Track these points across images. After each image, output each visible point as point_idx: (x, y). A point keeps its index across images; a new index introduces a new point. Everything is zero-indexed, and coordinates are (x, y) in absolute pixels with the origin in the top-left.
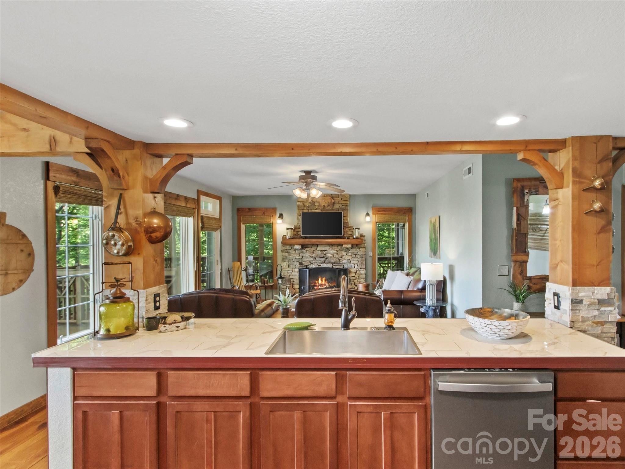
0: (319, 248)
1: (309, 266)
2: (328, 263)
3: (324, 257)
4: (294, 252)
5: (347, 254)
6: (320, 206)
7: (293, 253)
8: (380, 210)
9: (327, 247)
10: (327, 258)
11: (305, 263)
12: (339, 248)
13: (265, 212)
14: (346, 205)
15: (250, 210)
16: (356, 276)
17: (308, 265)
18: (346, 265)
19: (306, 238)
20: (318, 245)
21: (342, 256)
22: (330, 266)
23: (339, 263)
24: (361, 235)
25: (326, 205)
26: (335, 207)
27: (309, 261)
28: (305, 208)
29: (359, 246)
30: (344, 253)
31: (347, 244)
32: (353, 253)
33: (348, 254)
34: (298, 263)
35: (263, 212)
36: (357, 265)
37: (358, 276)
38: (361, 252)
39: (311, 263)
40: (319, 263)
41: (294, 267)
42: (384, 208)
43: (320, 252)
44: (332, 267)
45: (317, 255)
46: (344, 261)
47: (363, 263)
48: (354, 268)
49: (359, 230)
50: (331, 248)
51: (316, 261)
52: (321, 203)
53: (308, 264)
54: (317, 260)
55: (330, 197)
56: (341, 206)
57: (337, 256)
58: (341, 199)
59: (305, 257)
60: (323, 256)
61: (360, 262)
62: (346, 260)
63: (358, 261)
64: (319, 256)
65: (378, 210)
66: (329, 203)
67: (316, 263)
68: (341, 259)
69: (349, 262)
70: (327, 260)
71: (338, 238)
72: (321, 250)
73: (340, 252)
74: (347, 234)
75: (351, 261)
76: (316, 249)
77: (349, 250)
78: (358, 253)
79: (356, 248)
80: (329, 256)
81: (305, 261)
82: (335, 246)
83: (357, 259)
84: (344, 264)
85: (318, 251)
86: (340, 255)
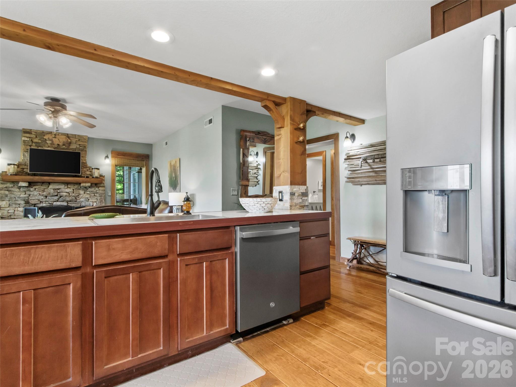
0: (51, 186)
1: (38, 205)
2: (62, 201)
3: (57, 196)
5: (84, 193)
6: (54, 144)
7: (16, 191)
8: (120, 154)
9: (62, 185)
10: (61, 197)
11: (33, 202)
12: (76, 187)
14: (84, 146)
17: (37, 204)
18: (84, 203)
19: (35, 175)
20: (49, 183)
21: (80, 194)
22: (65, 204)
23: (76, 201)
24: (101, 176)
25: (61, 144)
26: (71, 147)
27: (39, 200)
28: (34, 144)
29: (99, 185)
30: (82, 192)
31: (86, 182)
32: (92, 191)
33: (86, 193)
34: (22, 202)
36: (95, 203)
38: (100, 191)
39: (41, 202)
40: (51, 202)
41: (17, 206)
42: (123, 153)
43: (52, 190)
44: (68, 205)
45: (49, 194)
46: (82, 200)
47: (102, 201)
49: (98, 171)
50: (66, 187)
51: (47, 200)
52: (54, 140)
53: (37, 203)
54: (48, 199)
55: (66, 137)
56: (78, 146)
57: (73, 195)
58: (78, 140)
59: (33, 195)
60: (56, 194)
61: (99, 200)
62: (84, 198)
63: (97, 199)
64: (51, 194)
65: (118, 154)
66: (64, 142)
67: (48, 201)
68: (78, 197)
69: (88, 200)
70: (62, 199)
71: (76, 176)
72: (53, 188)
73: (77, 191)
74: (86, 173)
75: (89, 199)
76: (47, 187)
77: (87, 189)
78: (97, 192)
79: (95, 187)
80: (63, 195)
81: (33, 200)
82: (71, 185)
83: (96, 198)
84: (82, 202)
85: (50, 189)
86: (77, 194)
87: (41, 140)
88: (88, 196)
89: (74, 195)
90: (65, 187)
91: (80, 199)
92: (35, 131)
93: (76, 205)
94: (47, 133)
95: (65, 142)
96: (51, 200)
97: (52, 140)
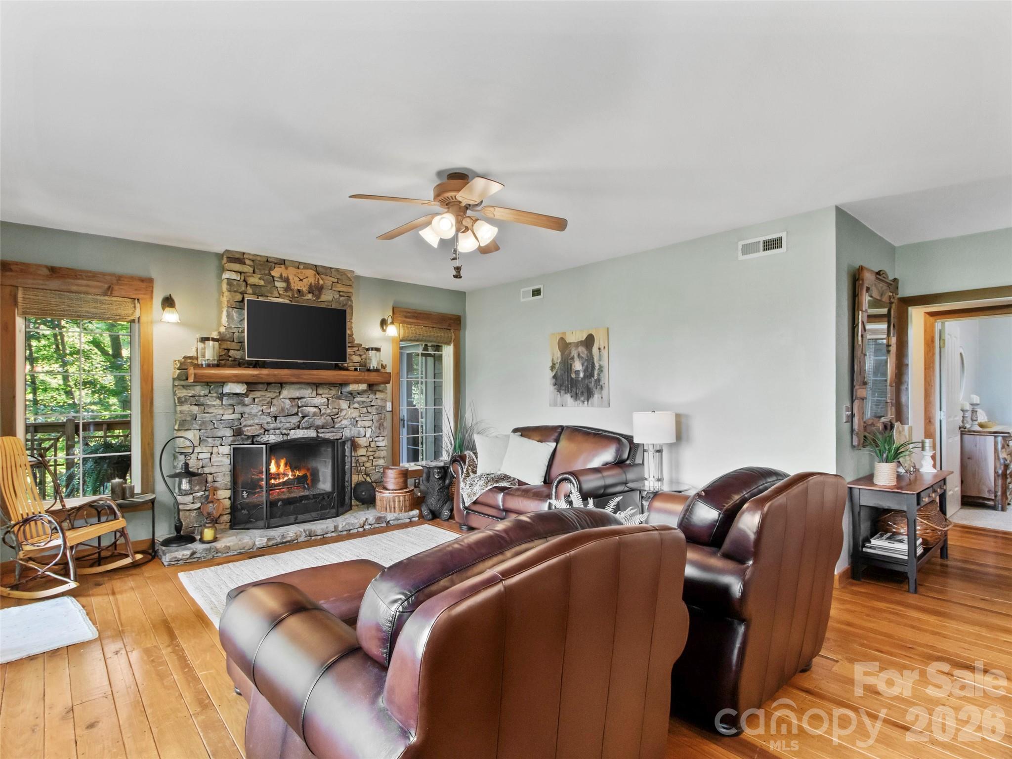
0: (286, 393)
1: (259, 439)
2: (307, 428)
3: (297, 414)
4: (218, 402)
5: (349, 407)
6: (291, 290)
7: (214, 406)
8: (409, 314)
9: (306, 389)
10: (303, 417)
11: (249, 431)
12: (333, 392)
13: (116, 287)
14: (348, 294)
16: (369, 454)
17: (258, 436)
18: (348, 431)
19: (260, 365)
20: (281, 385)
21: (340, 410)
22: (312, 433)
23: (333, 427)
24: (382, 365)
25: (304, 290)
26: (324, 297)
27: (261, 425)
28: (249, 290)
29: (375, 388)
30: (344, 404)
31: (357, 382)
32: (363, 402)
33: (352, 407)
34: (228, 433)
35: (106, 286)
36: (370, 430)
37: (373, 453)
38: (379, 401)
39: (266, 430)
41: (218, 442)
42: (415, 313)
43: (288, 401)
44: (317, 436)
45: (283, 410)
46: (345, 422)
47: (383, 425)
48: (365, 436)
49: (378, 354)
50: (315, 392)
51: (279, 425)
52: (291, 281)
53: (257, 433)
54: (281, 422)
55: (313, 272)
56: (337, 296)
58: (336, 280)
59: (249, 414)
60: (295, 410)
61: (377, 421)
62: (349, 419)
63: (372, 420)
64: (286, 411)
65: (405, 314)
66: (311, 284)
67: (279, 429)
68: (336, 416)
69: (355, 423)
70: (306, 421)
72: (289, 396)
73: (336, 402)
74: (352, 360)
75: (357, 421)
76: (278, 394)
77: (354, 398)
78: (372, 404)
79: (370, 392)
80: (309, 412)
81: (250, 426)
82: (323, 388)
83: (370, 417)
84: (343, 428)
85: (283, 400)
86: (336, 408)
87: (263, 280)
88: (355, 414)
89: (330, 413)
90: (312, 393)
91: (341, 420)
92: (251, 257)
93: (333, 436)
94: (276, 262)
95: (313, 284)
96: (285, 426)
97: (287, 280)
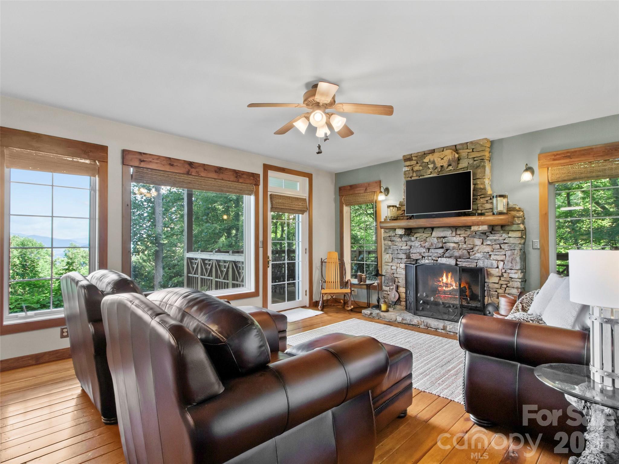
0: (436, 233)
1: (419, 261)
2: (449, 257)
3: (442, 248)
4: (399, 240)
5: (482, 243)
6: (436, 168)
7: (398, 241)
8: (558, 156)
9: (448, 231)
10: (447, 250)
11: (414, 257)
13: (368, 188)
14: (481, 158)
15: (352, 187)
16: (501, 282)
18: (481, 262)
20: (433, 229)
21: (475, 246)
22: (452, 262)
23: (469, 258)
24: (510, 209)
25: (445, 165)
26: (460, 166)
27: (420, 254)
28: (415, 174)
29: (507, 228)
30: (478, 242)
31: (478, 224)
32: (495, 240)
33: (485, 244)
34: (404, 256)
35: (365, 188)
36: (502, 263)
37: (506, 283)
38: (511, 239)
39: (423, 257)
40: (434, 257)
41: (399, 261)
42: (568, 152)
43: (435, 239)
44: (456, 264)
45: (432, 244)
46: (478, 255)
47: (516, 260)
48: (498, 267)
49: (505, 201)
50: (454, 233)
51: (430, 254)
52: (436, 162)
53: (418, 258)
54: (432, 252)
55: (451, 151)
56: (471, 161)
57: (465, 246)
58: (471, 150)
59: (414, 246)
60: (440, 245)
61: (509, 257)
62: (482, 253)
63: (505, 255)
64: (434, 245)
65: (553, 157)
66: (449, 160)
67: (431, 256)
68: (471, 250)
69: (488, 256)
70: (448, 253)
71: (465, 214)
72: (436, 236)
73: (470, 240)
74: (485, 208)
75: (490, 255)
76: (430, 234)
77: (488, 237)
78: (505, 241)
79: (502, 232)
80: (450, 246)
81: (415, 253)
82: (460, 230)
83: (503, 253)
84: (478, 260)
85: (433, 238)
86: (470, 244)
87: (422, 166)
88: (488, 249)
89: (465, 248)
90: (452, 233)
91: (475, 254)
92: (415, 155)
93: (469, 265)
94: (429, 152)
95: (451, 159)
96: (434, 255)
97: (434, 162)
